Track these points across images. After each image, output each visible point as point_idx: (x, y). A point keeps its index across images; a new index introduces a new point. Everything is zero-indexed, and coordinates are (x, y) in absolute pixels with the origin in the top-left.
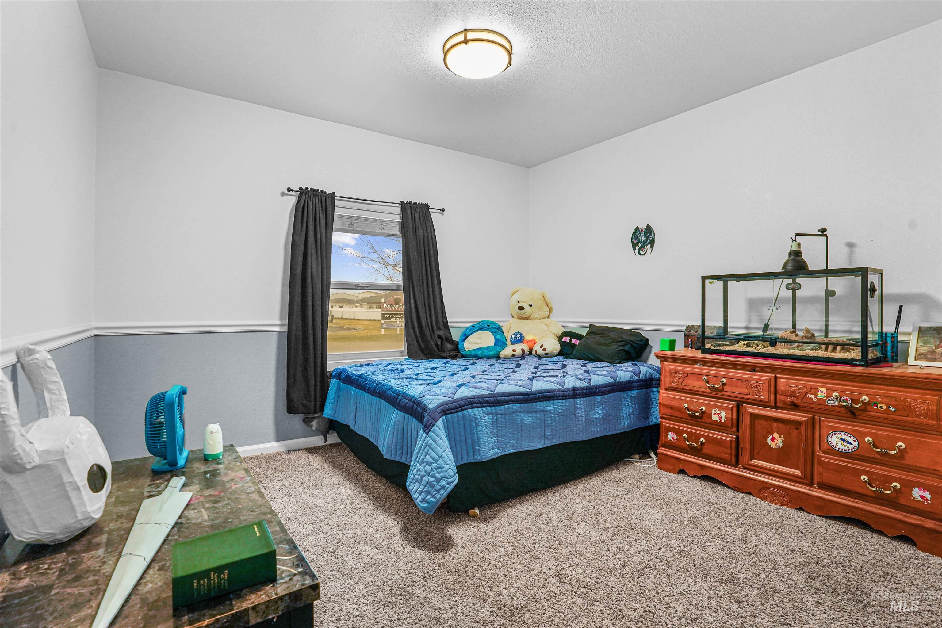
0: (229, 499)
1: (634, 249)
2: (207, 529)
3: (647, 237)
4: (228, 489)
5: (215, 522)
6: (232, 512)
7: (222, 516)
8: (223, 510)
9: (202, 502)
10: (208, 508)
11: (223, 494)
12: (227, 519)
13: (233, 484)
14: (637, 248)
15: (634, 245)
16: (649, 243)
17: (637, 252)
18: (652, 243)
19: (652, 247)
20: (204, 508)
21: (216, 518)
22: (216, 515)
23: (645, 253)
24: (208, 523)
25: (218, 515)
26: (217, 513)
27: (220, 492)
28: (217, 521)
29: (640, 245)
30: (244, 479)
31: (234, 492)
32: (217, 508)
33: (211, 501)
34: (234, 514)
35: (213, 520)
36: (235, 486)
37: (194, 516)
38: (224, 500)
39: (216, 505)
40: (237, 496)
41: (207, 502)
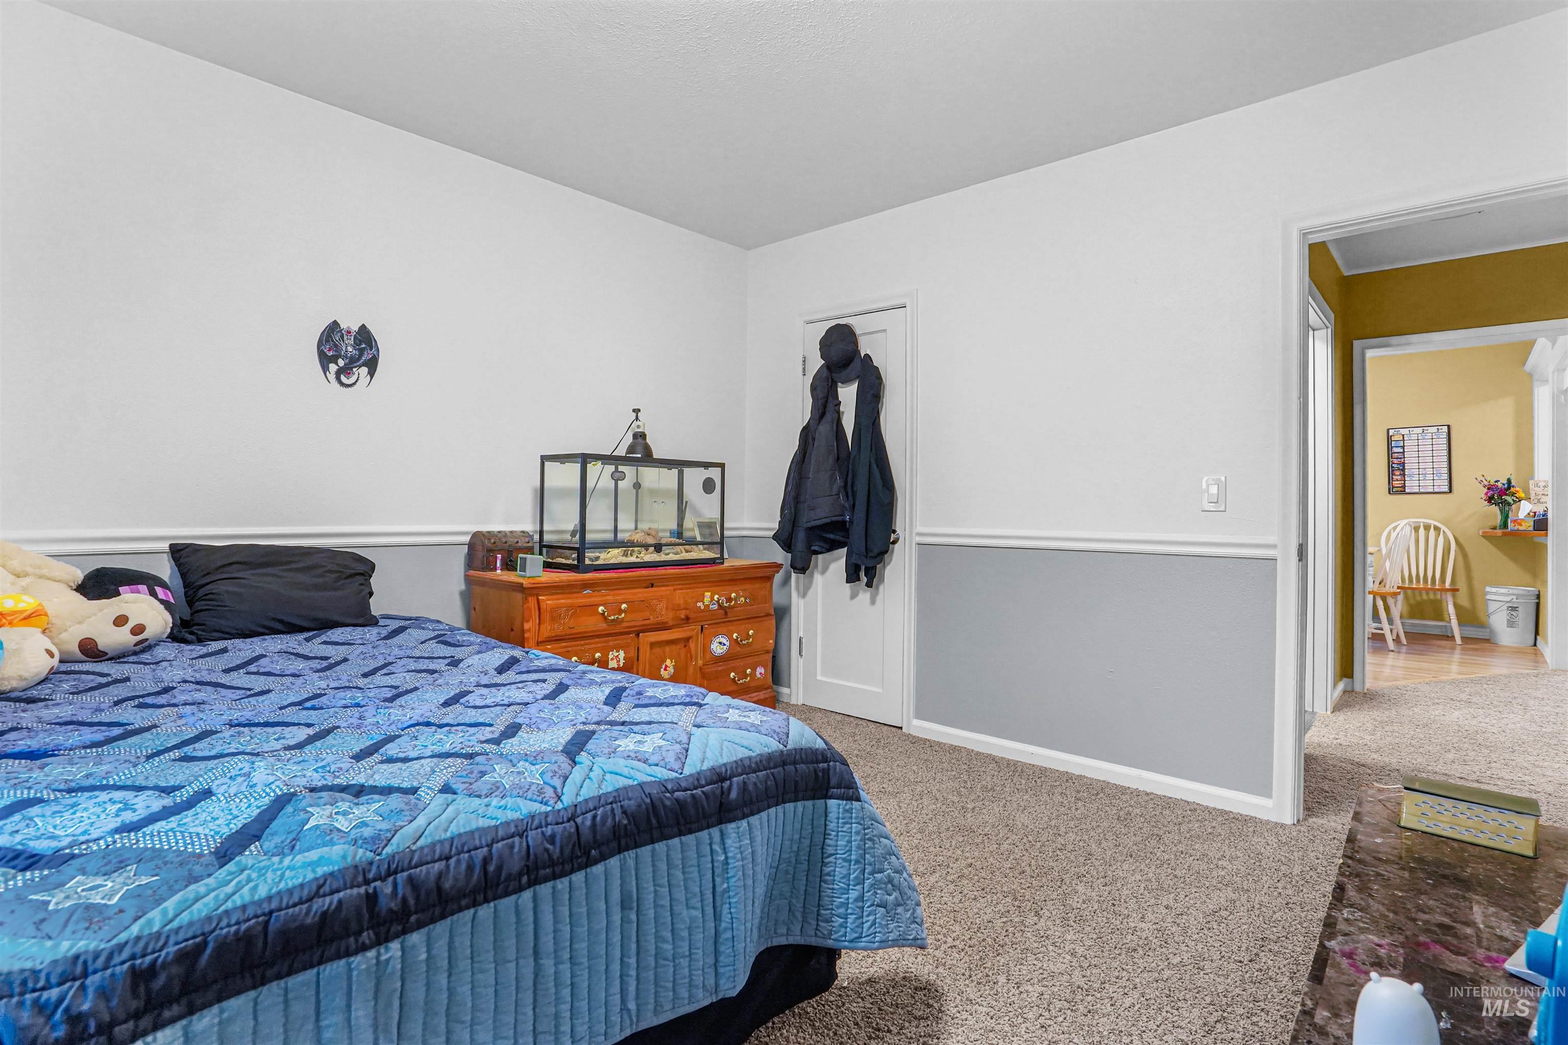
0: (1414, 920)
1: (325, 369)
2: (1480, 889)
3: (361, 351)
4: (1403, 946)
5: (1460, 893)
6: (1420, 892)
7: (1442, 896)
8: (1437, 904)
9: (1480, 945)
10: (1467, 924)
11: (1422, 938)
12: (1434, 886)
13: (1382, 952)
14: (333, 368)
15: (325, 360)
16: (364, 364)
17: (332, 377)
18: (372, 365)
19: (372, 373)
20: (1479, 929)
21: (1455, 897)
22: (1456, 903)
23: (354, 384)
24: (1477, 897)
25: (1450, 900)
26: (1450, 905)
27: (1426, 946)
28: (1455, 891)
29: (341, 363)
30: (1347, 948)
31: (1392, 928)
32: (1447, 914)
33: (1455, 936)
34: (1419, 887)
35: (1464, 897)
36: (1383, 942)
37: (1504, 924)
38: (1426, 922)
39: (1446, 920)
40: (1391, 915)
41: (1466, 937)
